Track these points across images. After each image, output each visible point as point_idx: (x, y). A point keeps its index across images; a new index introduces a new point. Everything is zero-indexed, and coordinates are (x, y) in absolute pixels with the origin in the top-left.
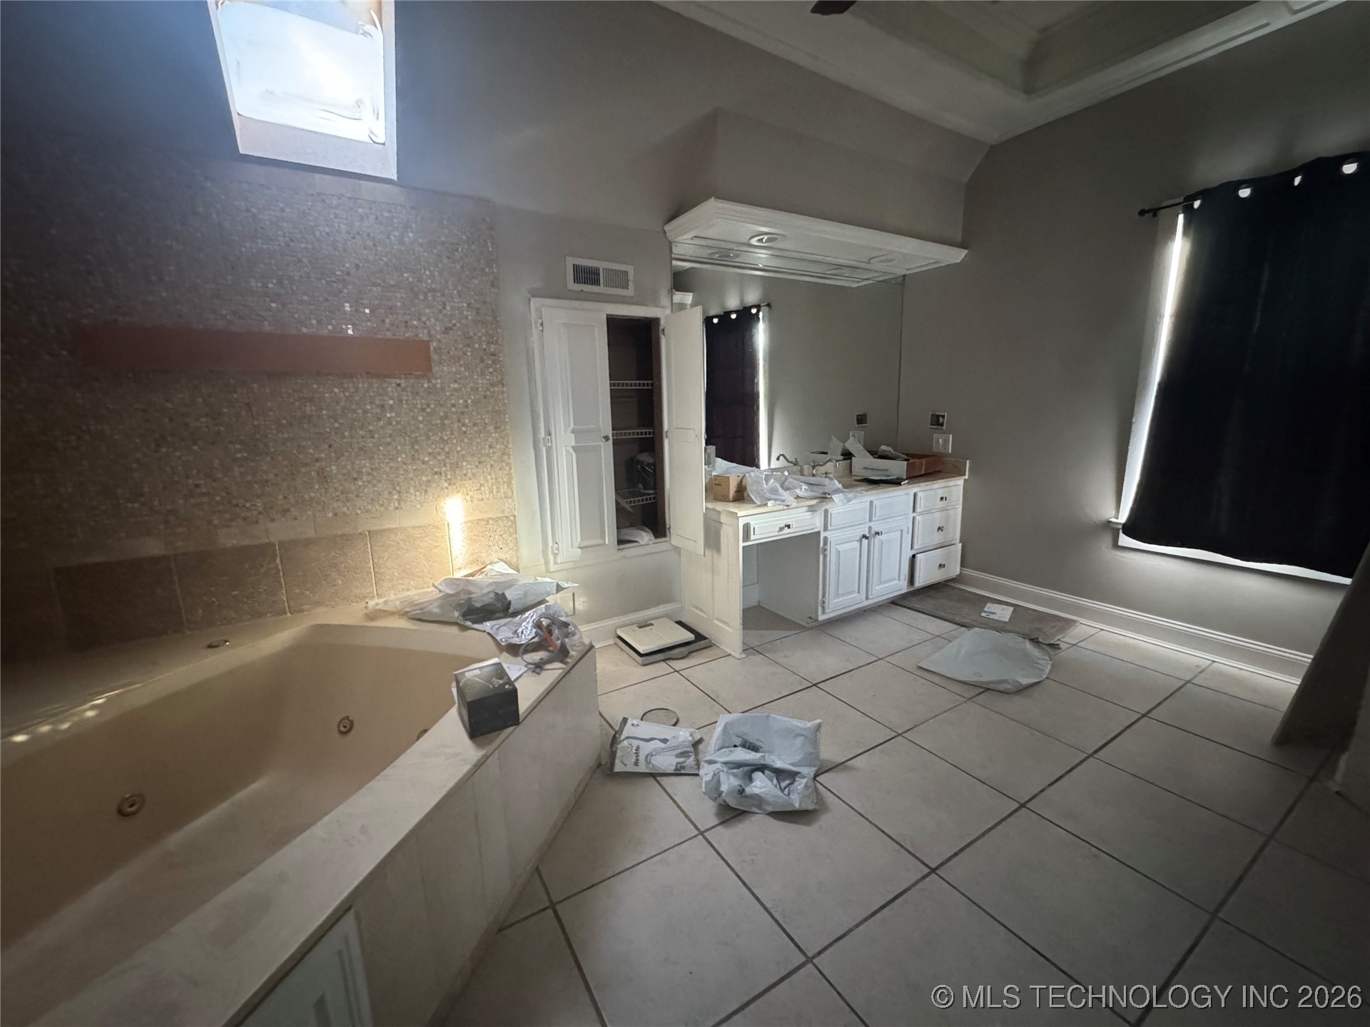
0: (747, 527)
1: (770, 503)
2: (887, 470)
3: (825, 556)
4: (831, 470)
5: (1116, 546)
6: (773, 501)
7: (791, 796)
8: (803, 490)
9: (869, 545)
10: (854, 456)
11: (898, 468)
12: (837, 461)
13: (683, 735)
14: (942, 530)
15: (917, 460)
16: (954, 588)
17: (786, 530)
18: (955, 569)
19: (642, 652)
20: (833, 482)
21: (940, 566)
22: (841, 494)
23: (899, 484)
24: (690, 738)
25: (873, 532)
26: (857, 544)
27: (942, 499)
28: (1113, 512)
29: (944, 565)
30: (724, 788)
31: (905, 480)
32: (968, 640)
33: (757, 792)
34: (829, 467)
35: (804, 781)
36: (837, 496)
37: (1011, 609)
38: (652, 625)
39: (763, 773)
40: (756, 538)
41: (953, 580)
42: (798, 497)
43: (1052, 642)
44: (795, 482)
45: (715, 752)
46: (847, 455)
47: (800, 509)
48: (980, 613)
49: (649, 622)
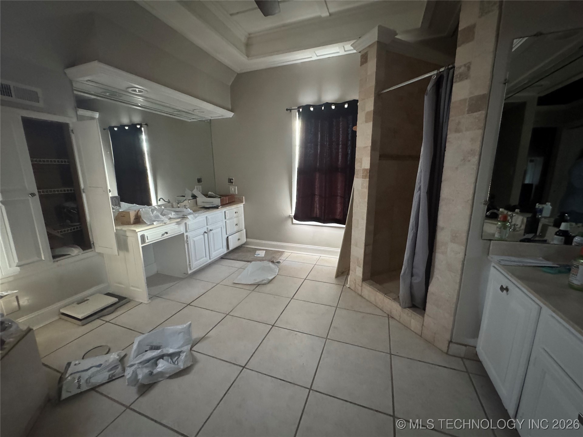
0: (143, 237)
1: (155, 223)
2: (212, 202)
3: (188, 244)
4: (187, 204)
5: (293, 223)
6: (157, 222)
7: (179, 364)
8: (173, 215)
9: (208, 235)
10: (197, 197)
11: (217, 201)
12: (189, 200)
13: (113, 357)
14: (237, 225)
15: (224, 197)
16: (244, 247)
17: (166, 235)
18: (244, 240)
19: (80, 318)
20: (187, 210)
21: (238, 239)
22: (192, 215)
23: (218, 208)
24: (118, 357)
25: (209, 230)
26: (202, 236)
27: (236, 212)
28: (291, 212)
29: (240, 239)
30: (140, 377)
31: (220, 206)
32: (251, 266)
33: (160, 370)
34: (186, 203)
35: (185, 354)
36: (190, 216)
37: (265, 251)
38: (88, 300)
39: (163, 359)
40: (148, 242)
41: (244, 244)
42: (170, 218)
43: (278, 261)
44: (168, 211)
45: (134, 359)
46: (194, 197)
47: (172, 224)
48: (254, 255)
49: (85, 299)
